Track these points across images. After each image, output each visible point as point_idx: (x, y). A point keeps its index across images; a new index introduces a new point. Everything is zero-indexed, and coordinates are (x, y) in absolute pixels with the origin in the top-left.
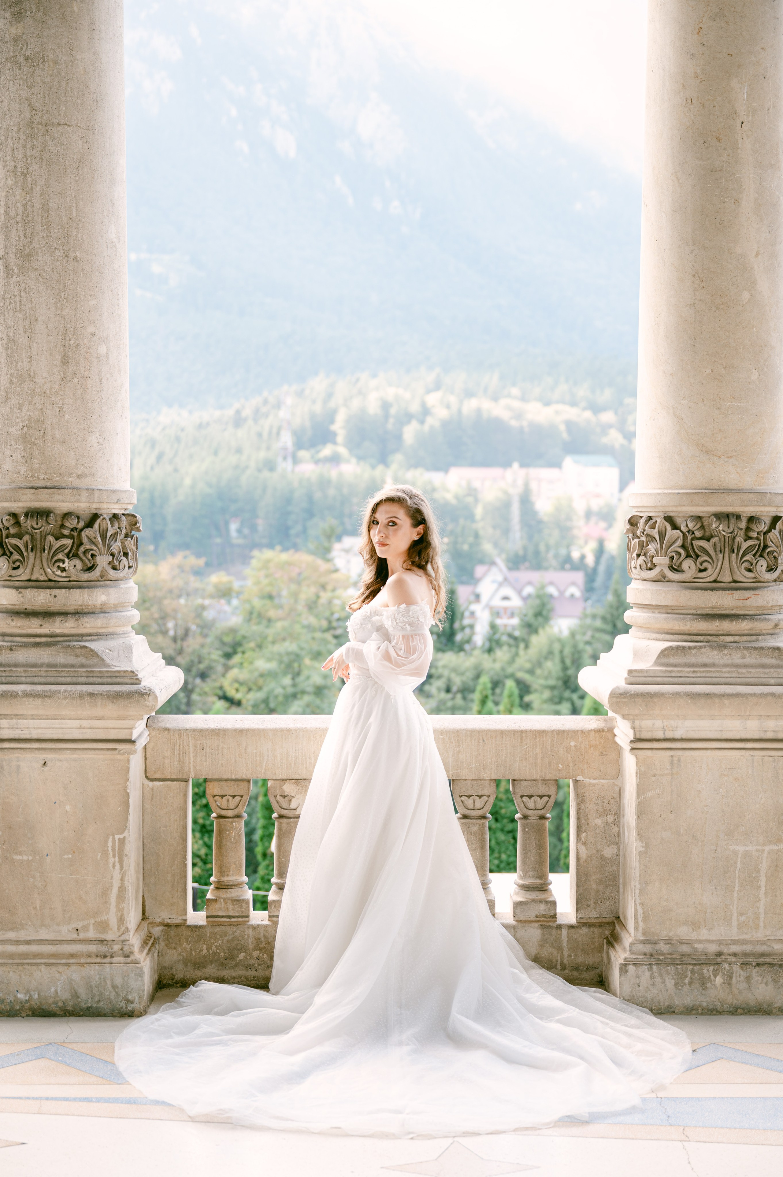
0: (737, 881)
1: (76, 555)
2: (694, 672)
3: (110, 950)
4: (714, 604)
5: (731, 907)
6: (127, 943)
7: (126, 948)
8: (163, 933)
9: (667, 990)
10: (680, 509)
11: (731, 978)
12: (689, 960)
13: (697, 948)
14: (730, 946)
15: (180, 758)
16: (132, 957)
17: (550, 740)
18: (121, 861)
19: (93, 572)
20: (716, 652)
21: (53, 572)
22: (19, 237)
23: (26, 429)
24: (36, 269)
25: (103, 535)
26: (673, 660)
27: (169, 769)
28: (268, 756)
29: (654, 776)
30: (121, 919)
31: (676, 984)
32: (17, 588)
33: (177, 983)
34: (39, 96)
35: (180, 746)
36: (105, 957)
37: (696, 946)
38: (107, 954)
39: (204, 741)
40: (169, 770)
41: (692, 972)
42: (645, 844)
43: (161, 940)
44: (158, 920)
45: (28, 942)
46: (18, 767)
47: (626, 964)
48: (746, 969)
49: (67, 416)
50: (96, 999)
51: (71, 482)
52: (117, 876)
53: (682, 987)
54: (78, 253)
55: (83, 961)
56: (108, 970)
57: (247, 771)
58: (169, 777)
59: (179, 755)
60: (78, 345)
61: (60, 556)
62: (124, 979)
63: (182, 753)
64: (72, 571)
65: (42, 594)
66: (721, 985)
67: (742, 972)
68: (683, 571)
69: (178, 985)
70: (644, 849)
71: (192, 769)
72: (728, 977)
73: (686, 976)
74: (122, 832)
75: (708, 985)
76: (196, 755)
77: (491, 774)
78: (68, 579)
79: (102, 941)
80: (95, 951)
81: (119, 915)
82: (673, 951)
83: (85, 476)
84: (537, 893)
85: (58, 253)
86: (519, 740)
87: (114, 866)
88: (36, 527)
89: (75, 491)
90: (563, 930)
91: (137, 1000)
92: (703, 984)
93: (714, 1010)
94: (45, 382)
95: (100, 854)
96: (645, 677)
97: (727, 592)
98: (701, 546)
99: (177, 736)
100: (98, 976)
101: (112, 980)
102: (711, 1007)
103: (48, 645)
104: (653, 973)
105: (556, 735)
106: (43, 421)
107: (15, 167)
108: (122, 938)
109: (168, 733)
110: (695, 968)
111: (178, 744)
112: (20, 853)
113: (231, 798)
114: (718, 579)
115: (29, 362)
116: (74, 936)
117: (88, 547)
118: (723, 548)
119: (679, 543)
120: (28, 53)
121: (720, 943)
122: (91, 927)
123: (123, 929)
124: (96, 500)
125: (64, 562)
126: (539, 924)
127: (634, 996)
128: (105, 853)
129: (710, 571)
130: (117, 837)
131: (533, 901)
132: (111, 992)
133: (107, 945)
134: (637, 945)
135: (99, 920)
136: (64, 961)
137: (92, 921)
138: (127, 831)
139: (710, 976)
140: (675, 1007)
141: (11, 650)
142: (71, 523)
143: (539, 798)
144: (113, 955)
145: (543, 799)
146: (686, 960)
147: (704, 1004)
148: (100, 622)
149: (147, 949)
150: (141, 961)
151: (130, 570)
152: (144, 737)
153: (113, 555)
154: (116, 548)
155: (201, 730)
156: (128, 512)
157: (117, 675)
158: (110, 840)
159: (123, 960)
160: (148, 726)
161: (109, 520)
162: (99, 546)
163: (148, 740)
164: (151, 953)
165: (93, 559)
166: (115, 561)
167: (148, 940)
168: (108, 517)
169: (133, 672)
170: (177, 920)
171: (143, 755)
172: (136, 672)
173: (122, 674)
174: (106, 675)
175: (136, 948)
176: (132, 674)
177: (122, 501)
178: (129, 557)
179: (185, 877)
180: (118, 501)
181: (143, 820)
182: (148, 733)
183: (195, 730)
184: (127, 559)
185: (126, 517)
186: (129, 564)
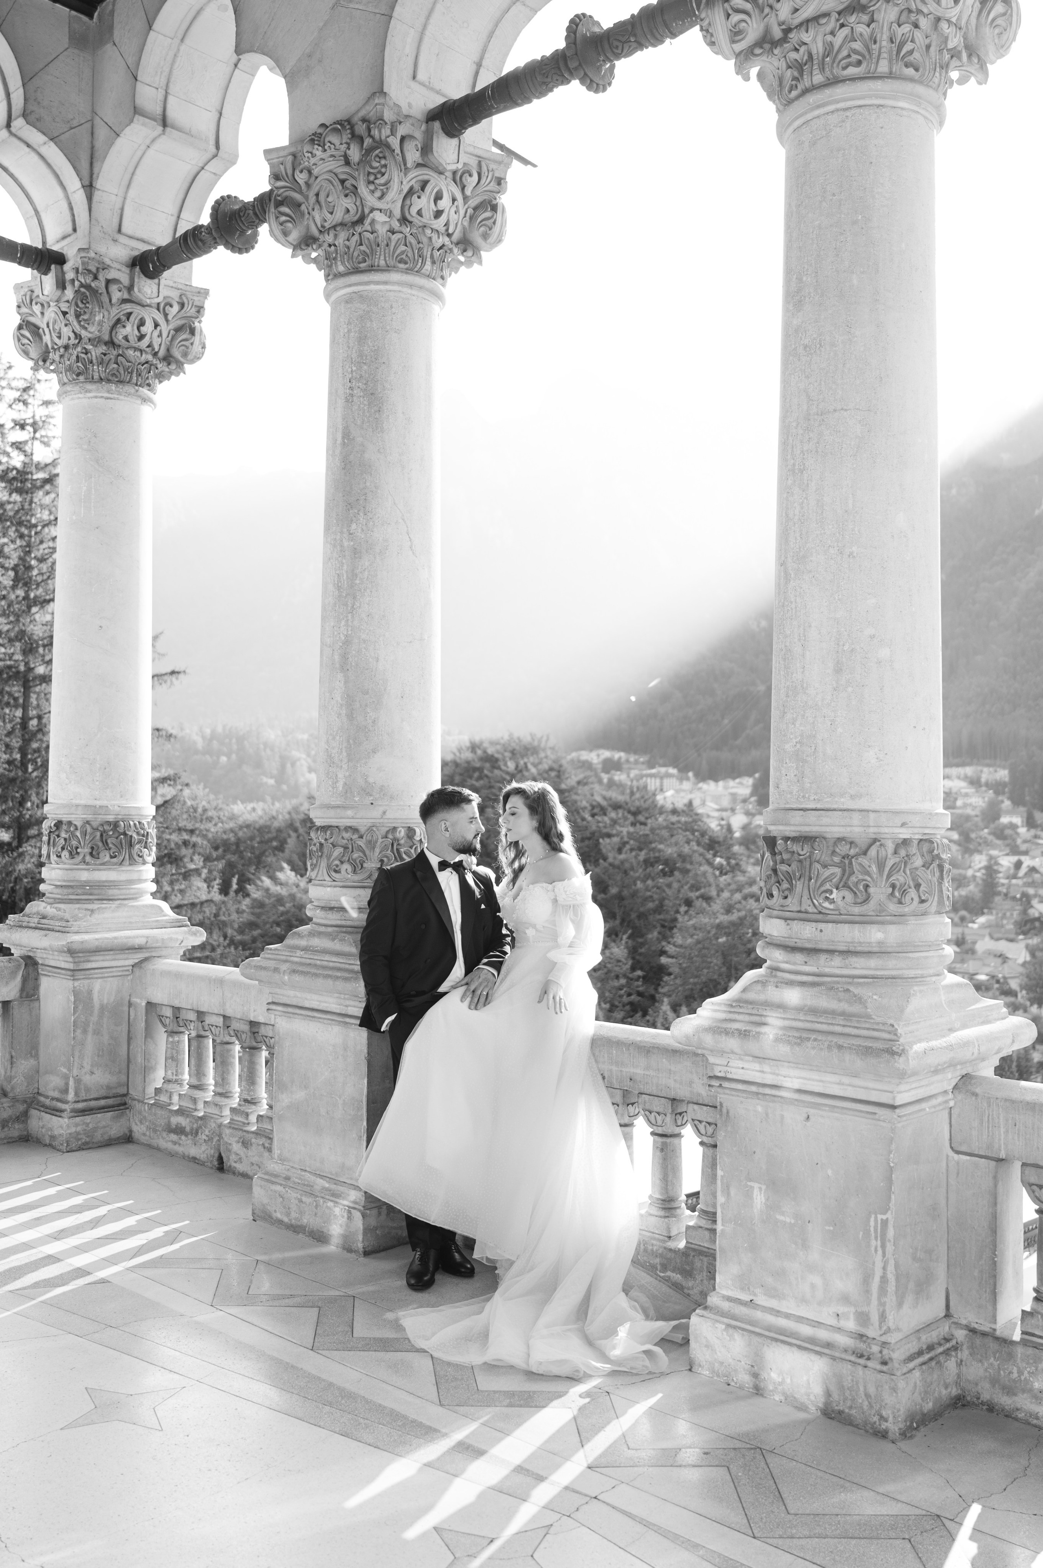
1: (846, 886)
3: (868, 1350)
6: (888, 1346)
7: (885, 1352)
8: (967, 1339)
15: (988, 1132)
16: (890, 1365)
18: (883, 1246)
19: (865, 905)
21: (820, 904)
22: (796, 539)
23: (798, 746)
24: (810, 571)
25: (881, 863)
32: (786, 919)
33: (983, 1403)
34: (816, 384)
35: (988, 1117)
36: (861, 1356)
38: (865, 1354)
39: (1017, 1115)
40: (977, 1144)
43: (965, 1347)
44: (964, 1322)
45: (788, 1316)
46: (782, 1117)
49: (840, 730)
50: (849, 1403)
51: (843, 804)
52: (879, 1265)
54: (854, 549)
55: (837, 1354)
56: (861, 1373)
58: (975, 1152)
59: (988, 1128)
60: (852, 650)
61: (827, 886)
62: (877, 1390)
63: (991, 1125)
64: (840, 902)
65: (808, 928)
69: (985, 1407)
71: (1003, 1147)
74: (885, 1213)
78: (837, 912)
79: (861, 1336)
80: (853, 1345)
81: (881, 1310)
83: (859, 796)
85: (832, 551)
87: (876, 1251)
88: (802, 853)
89: (845, 813)
91: (891, 1419)
94: (817, 694)
95: (861, 1233)
99: (986, 1105)
100: (850, 1378)
103: (813, 984)
106: (814, 736)
107: (794, 465)
108: (883, 1339)
109: (976, 1099)
111: (987, 1115)
112: (783, 1214)
115: (803, 672)
116: (832, 1321)
117: (861, 877)
120: (806, 341)
122: (852, 1316)
123: (884, 1328)
124: (872, 824)
125: (831, 892)
128: (867, 1233)
130: (880, 1217)
132: (863, 1401)
133: (865, 1342)
135: (859, 1310)
136: (817, 1349)
137: (853, 1309)
138: (890, 1212)
141: (777, 987)
142: (843, 849)
144: (871, 1357)
148: (873, 962)
149: (927, 1357)
150: (899, 1373)
151: (925, 904)
152: (934, 1102)
153: (893, 886)
154: (899, 878)
155: (1013, 1102)
156: (925, 837)
157: (876, 1027)
158: (872, 1219)
159: (879, 1367)
160: (956, 1087)
161: (894, 846)
162: (875, 876)
163: (952, 1104)
164: (933, 1363)
165: (866, 891)
166: (897, 894)
167: (940, 1344)
168: (893, 843)
169: (893, 1026)
170: (986, 1327)
171: (948, 1121)
172: (896, 1026)
173: (881, 1027)
174: (864, 1026)
175: (898, 1355)
176: (890, 1029)
177: (910, 825)
178: (922, 889)
179: (995, 1276)
180: (903, 825)
181: (947, 1198)
182: (951, 1096)
183: (1006, 1100)
184: (918, 891)
185: (922, 843)
186: (920, 897)
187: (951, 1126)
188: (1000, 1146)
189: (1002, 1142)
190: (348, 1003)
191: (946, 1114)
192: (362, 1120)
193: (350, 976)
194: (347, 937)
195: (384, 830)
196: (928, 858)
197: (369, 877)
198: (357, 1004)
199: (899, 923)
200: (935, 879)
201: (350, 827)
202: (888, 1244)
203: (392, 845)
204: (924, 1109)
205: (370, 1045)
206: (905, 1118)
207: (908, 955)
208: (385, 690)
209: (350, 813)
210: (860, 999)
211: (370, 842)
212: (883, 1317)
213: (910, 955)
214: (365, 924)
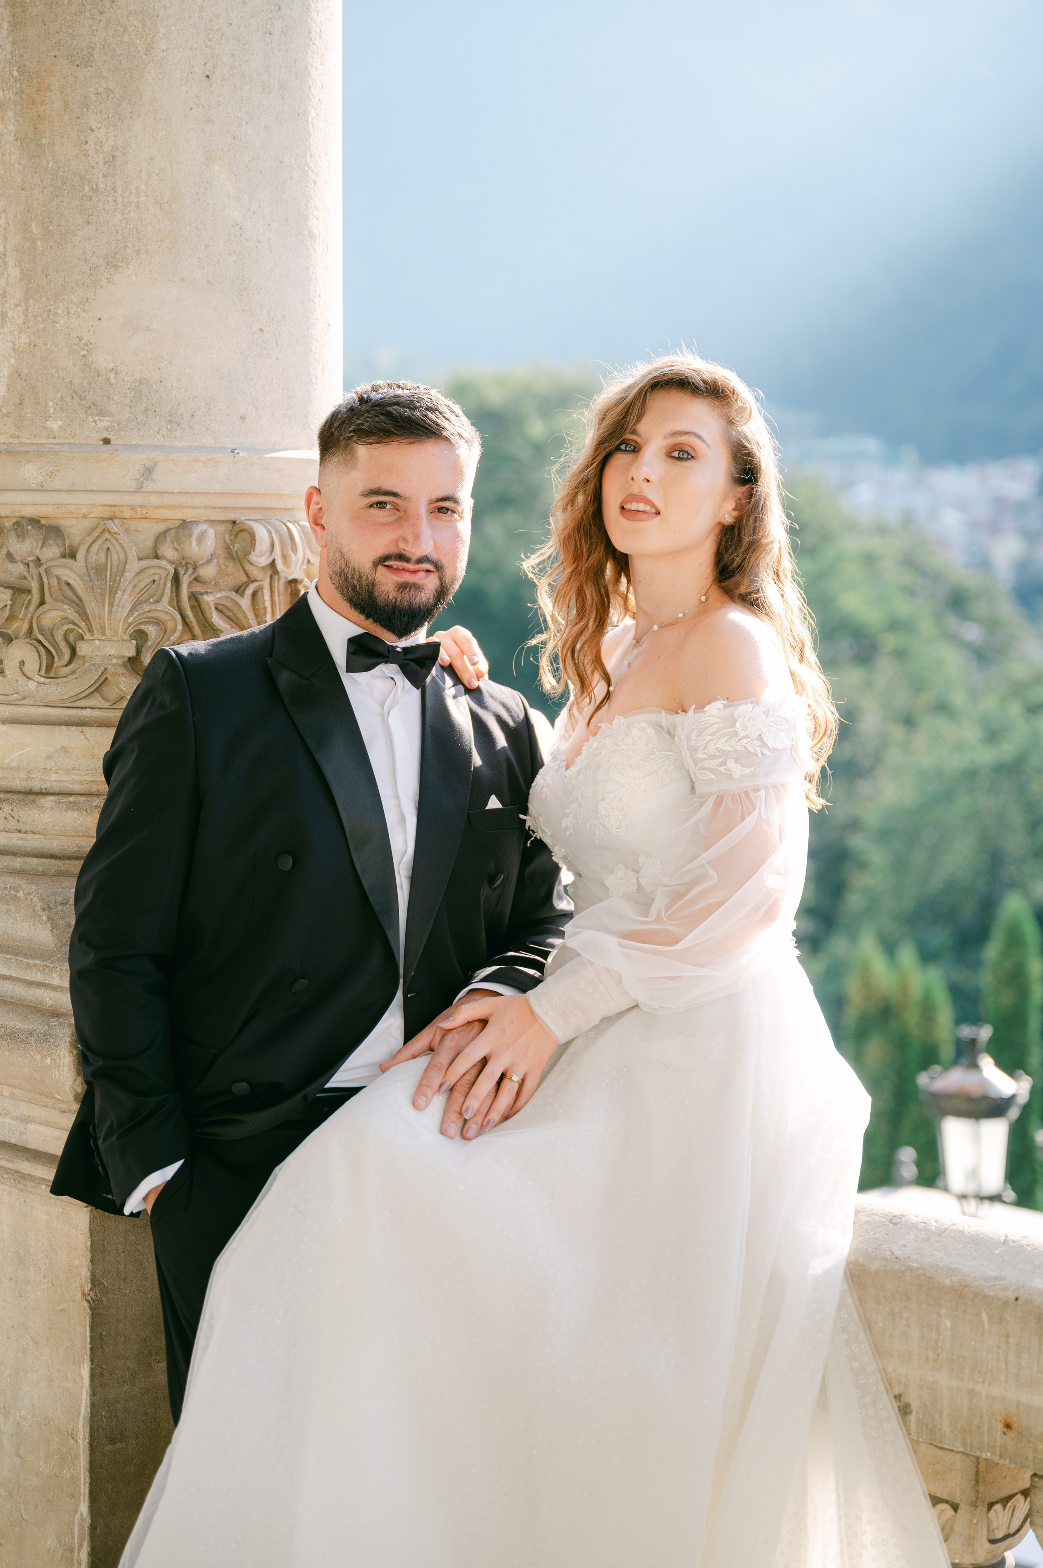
190: (25, 1109)
192: (74, 1496)
193: (26, 1026)
194: (26, 887)
195: (147, 532)
197: (99, 687)
198: (54, 1115)
201: (35, 522)
203: (176, 579)
205: (97, 1251)
208: (149, 49)
209: (31, 472)
211: (100, 570)
214: (88, 843)
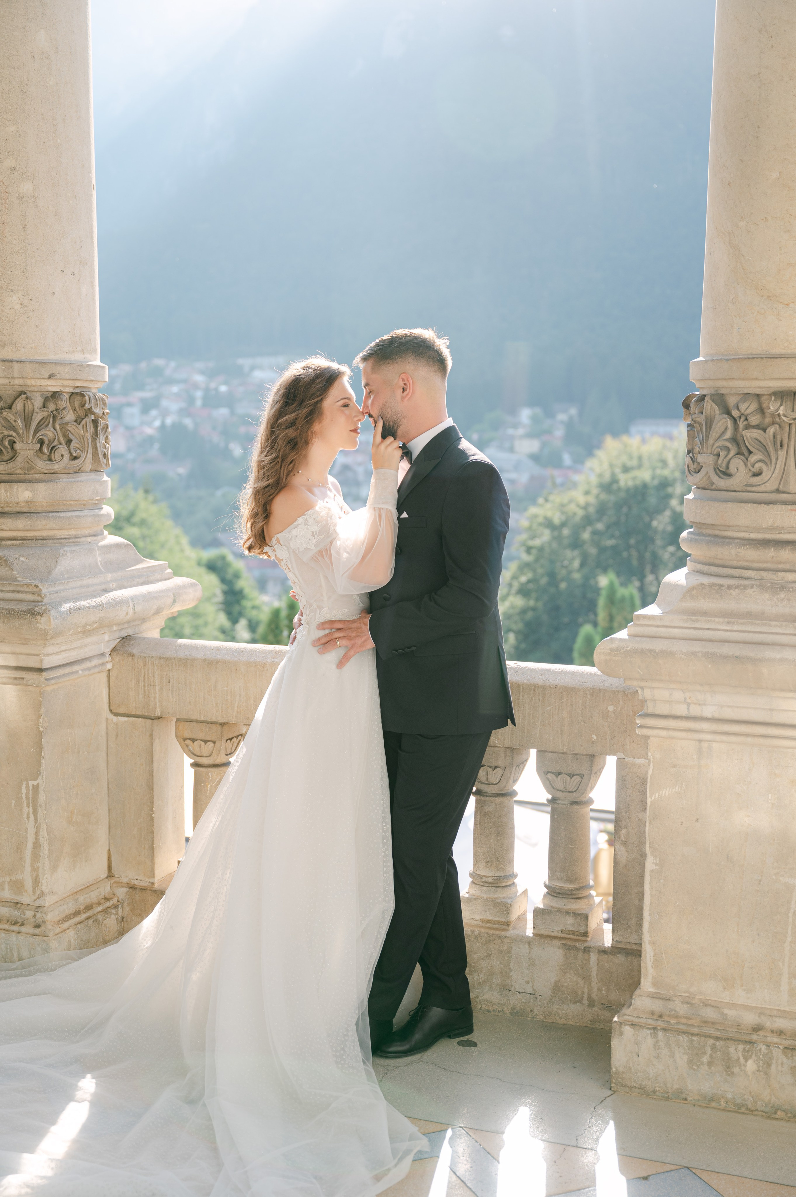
0: (790, 928)
2: (728, 623)
3: (22, 916)
4: (770, 524)
5: (781, 964)
6: (41, 910)
7: (39, 915)
8: (128, 896)
9: (677, 1068)
10: (731, 384)
11: (769, 1065)
12: (713, 1032)
13: (726, 1014)
14: (774, 1019)
15: (145, 691)
16: (43, 928)
17: (581, 701)
18: (35, 812)
19: (12, 463)
20: (767, 596)
25: (28, 418)
26: (704, 604)
27: (134, 703)
28: (240, 696)
29: (674, 766)
30: (36, 880)
31: (690, 1062)
35: (144, 676)
36: (16, 923)
37: (726, 1011)
38: (20, 920)
39: (171, 672)
40: (134, 705)
41: (713, 1048)
42: (660, 861)
43: (125, 904)
44: (125, 880)
47: (621, 1023)
48: (792, 1056)
52: (31, 831)
53: (698, 1066)
56: (14, 939)
57: (217, 712)
58: (133, 713)
59: (144, 687)
62: (30, 953)
63: (146, 684)
66: (754, 1073)
67: (785, 1060)
68: (729, 475)
70: (657, 867)
71: (158, 705)
72: (764, 1063)
73: (705, 1053)
74: (36, 779)
75: (736, 1070)
76: (162, 689)
77: (504, 740)
79: (16, 903)
80: (7, 915)
81: (34, 876)
82: (693, 1014)
84: (566, 900)
86: (541, 698)
87: (28, 818)
90: (591, 954)
92: (729, 1067)
93: (743, 1105)
95: (14, 802)
96: (658, 626)
97: (789, 507)
98: (756, 439)
99: (142, 664)
100: (4, 945)
101: (19, 952)
102: (739, 1101)
104: (657, 1041)
105: (588, 695)
108: (37, 903)
109: (133, 659)
110: (717, 1043)
111: (143, 675)
113: (203, 743)
114: (781, 488)
117: (6, 432)
118: (785, 441)
119: (729, 434)
121: (761, 1012)
122: (6, 886)
123: (38, 892)
124: (16, 375)
126: (562, 942)
127: (630, 1069)
128: (19, 801)
129: (765, 476)
130: (31, 783)
131: (559, 910)
133: (19, 909)
134: (643, 998)
135: (13, 879)
137: (7, 879)
138: (40, 777)
139: (739, 1058)
140: (687, 1093)
143: (568, 778)
144: (25, 922)
145: (573, 778)
146: (706, 1030)
147: (729, 1096)
148: (21, 523)
149: (83, 916)
150: (51, 934)
151: (76, 461)
152: (88, 664)
153: (41, 442)
154: (48, 433)
155: (167, 659)
156: (77, 390)
157: (21, 589)
158: (24, 786)
159: (32, 931)
160: (114, 649)
161: (42, 400)
162: (21, 431)
163: (109, 666)
164: (90, 922)
165: (12, 448)
166: (45, 450)
167: (99, 904)
168: (42, 396)
169: (37, 587)
170: (144, 883)
171: (106, 684)
172: (41, 587)
173: (25, 589)
174: (8, 589)
175: (51, 917)
176: (35, 590)
177: (58, 376)
178: (73, 445)
179: (153, 832)
180: (51, 376)
181: (108, 761)
182: (108, 658)
183: (160, 658)
184: (69, 447)
185: (74, 396)
186: (71, 453)
187: (109, 689)
188: (155, 704)
189: (157, 700)
191: (104, 676)
196: (82, 413)
199: (49, 481)
200: (89, 435)
202: (39, 809)
204: (77, 672)
206: (53, 681)
207: (58, 514)
210: (6, 561)
212: (36, 882)
213: (62, 514)
